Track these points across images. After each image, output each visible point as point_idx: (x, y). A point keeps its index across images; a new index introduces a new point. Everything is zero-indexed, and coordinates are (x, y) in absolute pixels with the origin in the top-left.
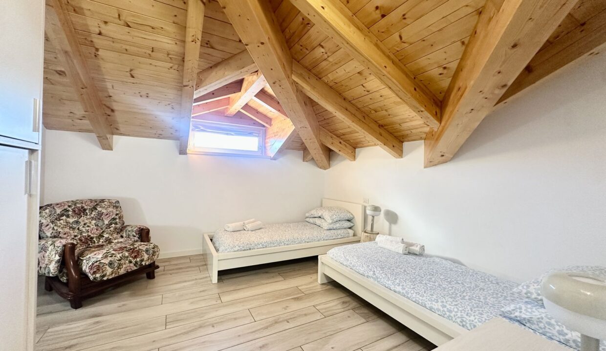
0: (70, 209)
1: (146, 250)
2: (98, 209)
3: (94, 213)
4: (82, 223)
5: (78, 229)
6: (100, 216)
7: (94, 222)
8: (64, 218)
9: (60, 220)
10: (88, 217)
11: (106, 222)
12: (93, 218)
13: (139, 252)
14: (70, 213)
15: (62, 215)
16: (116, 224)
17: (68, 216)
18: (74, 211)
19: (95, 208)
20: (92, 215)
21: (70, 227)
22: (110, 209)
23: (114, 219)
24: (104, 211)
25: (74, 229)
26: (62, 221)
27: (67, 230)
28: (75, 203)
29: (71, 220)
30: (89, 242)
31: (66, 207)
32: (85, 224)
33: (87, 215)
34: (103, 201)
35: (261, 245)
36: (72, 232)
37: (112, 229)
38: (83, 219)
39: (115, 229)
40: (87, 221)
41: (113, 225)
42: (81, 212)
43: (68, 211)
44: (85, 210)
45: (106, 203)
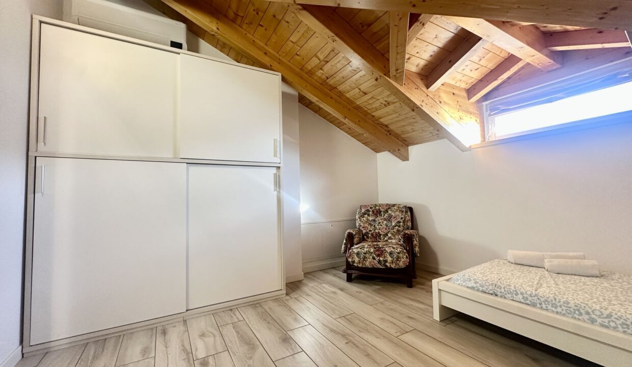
0: (370, 210)
1: (390, 252)
2: (389, 212)
3: (386, 215)
4: (378, 222)
5: (374, 226)
6: (389, 219)
7: (385, 222)
8: (366, 216)
9: (363, 217)
10: (382, 217)
11: (393, 224)
12: (385, 219)
13: (383, 251)
14: (371, 213)
15: (365, 214)
16: (399, 226)
17: (369, 215)
18: (373, 212)
19: (387, 211)
20: (385, 217)
21: (369, 224)
22: (398, 213)
23: (399, 222)
24: (393, 214)
25: (371, 225)
26: (364, 218)
27: (366, 225)
28: (376, 205)
29: (371, 218)
30: (378, 238)
31: (369, 208)
32: (379, 223)
33: (381, 216)
34: (394, 205)
35: (520, 297)
36: (369, 227)
37: (395, 230)
38: (379, 219)
39: (398, 231)
40: (380, 221)
41: (397, 227)
42: (377, 213)
43: (370, 211)
44: (381, 212)
45: (395, 207)
